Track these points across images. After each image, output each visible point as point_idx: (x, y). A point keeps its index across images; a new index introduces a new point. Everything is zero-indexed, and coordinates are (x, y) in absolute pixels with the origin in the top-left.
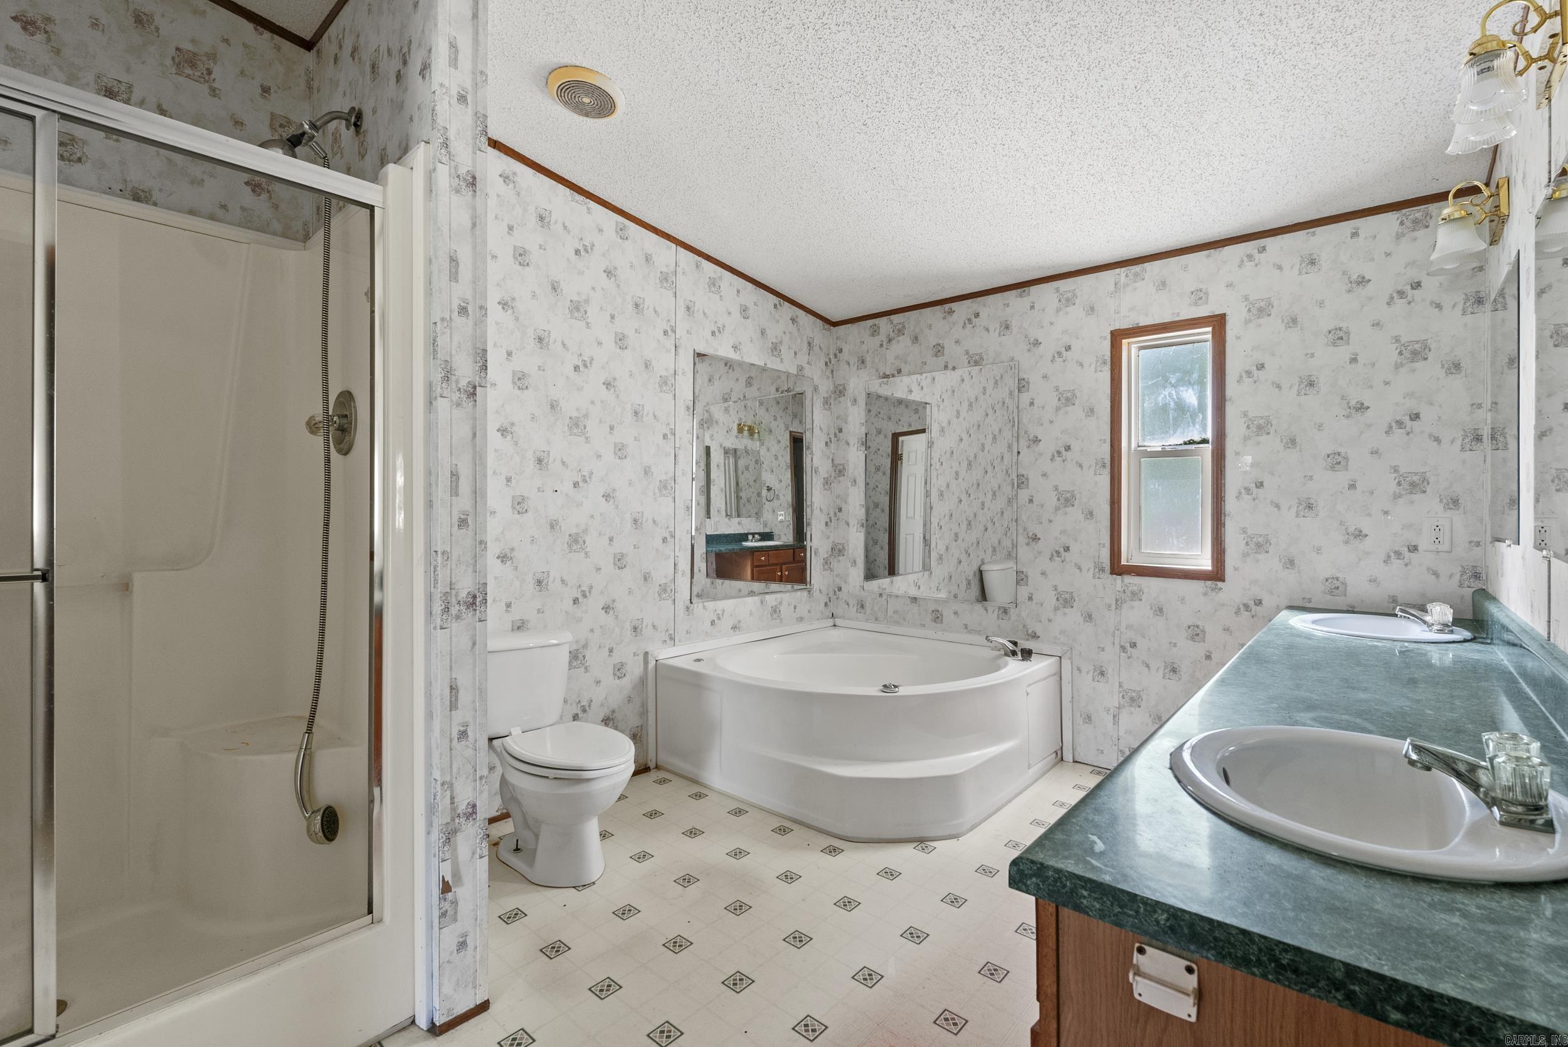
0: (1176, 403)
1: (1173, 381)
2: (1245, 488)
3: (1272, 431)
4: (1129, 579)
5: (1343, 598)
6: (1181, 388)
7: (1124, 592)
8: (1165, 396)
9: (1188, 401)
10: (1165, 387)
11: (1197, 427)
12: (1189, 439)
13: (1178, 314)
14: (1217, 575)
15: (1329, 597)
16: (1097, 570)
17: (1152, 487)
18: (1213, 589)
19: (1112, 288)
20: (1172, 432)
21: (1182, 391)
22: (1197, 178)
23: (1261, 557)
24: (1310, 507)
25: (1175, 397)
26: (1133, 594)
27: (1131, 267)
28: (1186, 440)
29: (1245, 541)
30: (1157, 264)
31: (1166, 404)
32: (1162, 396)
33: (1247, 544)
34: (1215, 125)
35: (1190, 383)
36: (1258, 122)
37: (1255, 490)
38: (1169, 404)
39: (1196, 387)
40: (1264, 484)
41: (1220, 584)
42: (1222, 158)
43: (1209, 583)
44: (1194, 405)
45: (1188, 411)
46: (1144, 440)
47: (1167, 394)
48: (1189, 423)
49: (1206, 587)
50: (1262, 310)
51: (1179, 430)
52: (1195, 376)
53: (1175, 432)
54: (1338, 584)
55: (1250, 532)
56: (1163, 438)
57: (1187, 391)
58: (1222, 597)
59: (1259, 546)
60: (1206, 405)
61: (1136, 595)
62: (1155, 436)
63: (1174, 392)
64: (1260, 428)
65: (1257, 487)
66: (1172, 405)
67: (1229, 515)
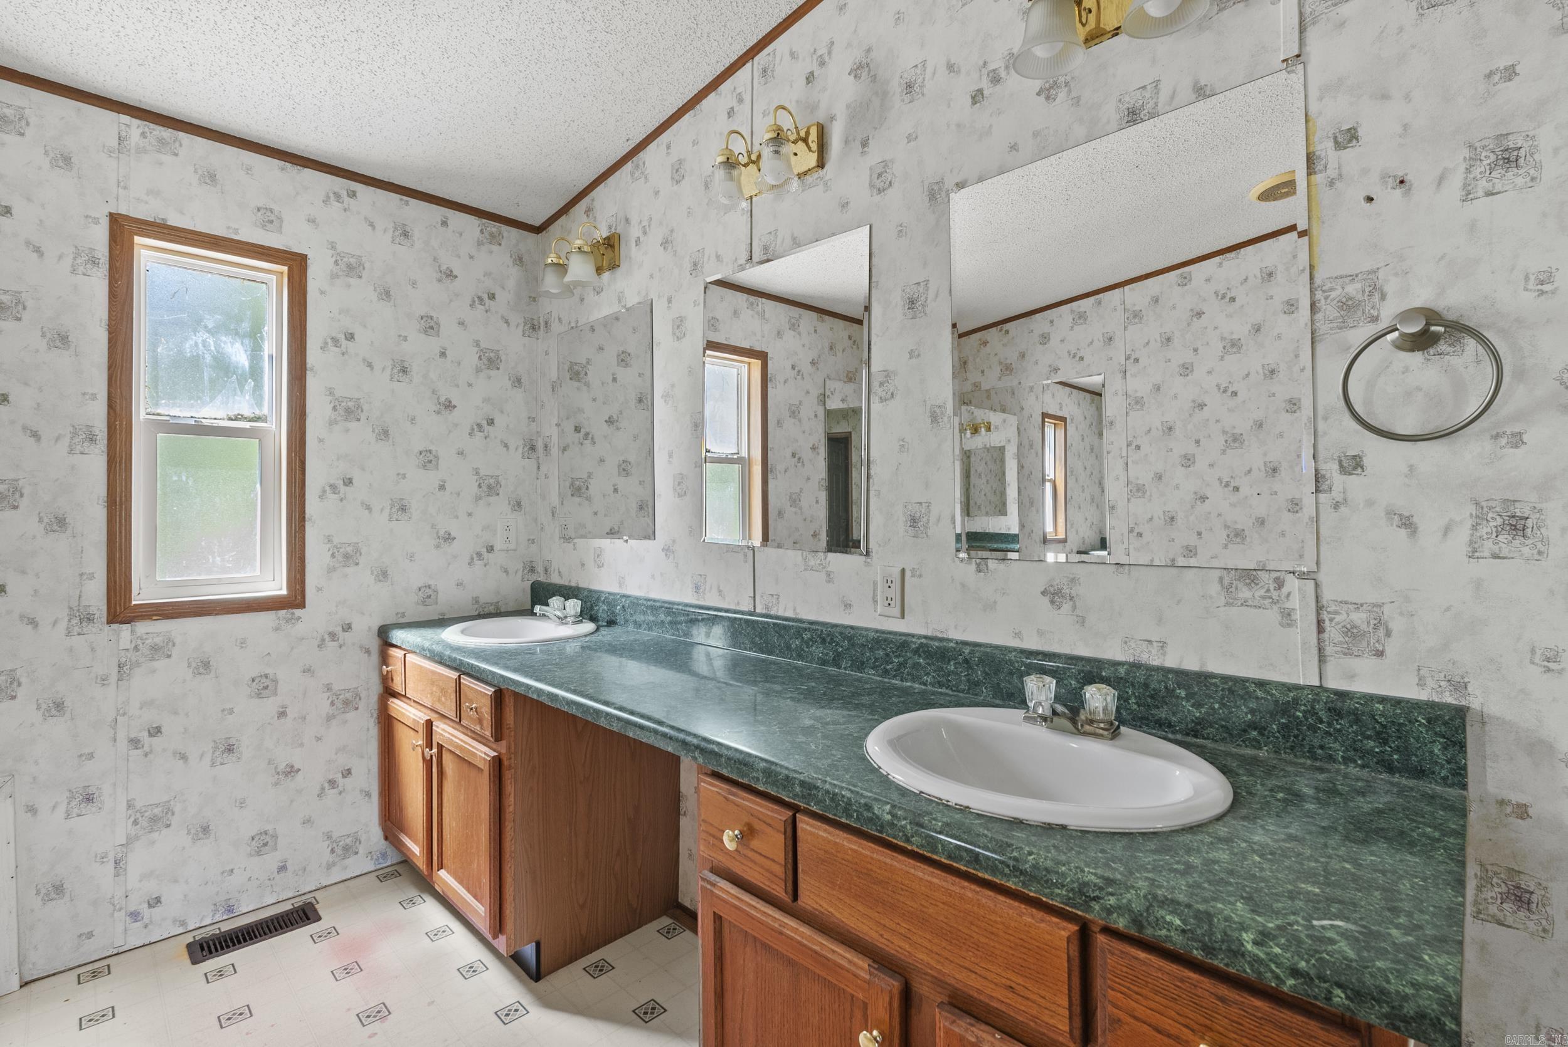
0: (215, 358)
1: (210, 325)
2: (331, 486)
3: (363, 417)
4: (143, 627)
5: (434, 606)
6: (224, 338)
7: (136, 648)
8: (196, 344)
9: (234, 359)
10: (195, 331)
11: (247, 397)
12: (236, 413)
13: (236, 231)
14: (295, 599)
15: (422, 608)
16: (75, 621)
17: (175, 478)
18: (288, 621)
19: (114, 143)
20: (208, 399)
21: (225, 343)
22: (354, 63)
23: (350, 570)
24: (403, 509)
25: (213, 348)
26: (155, 649)
27: (152, 126)
28: (231, 414)
29: (331, 552)
30: (200, 142)
31: (198, 355)
32: (192, 342)
33: (333, 556)
34: (435, 18)
35: (237, 334)
36: (472, 50)
37: (342, 488)
38: (204, 358)
39: (246, 341)
40: (354, 481)
41: (298, 612)
42: (403, 61)
43: (282, 613)
44: (243, 367)
45: (234, 373)
46: (157, 405)
47: (200, 341)
48: (235, 390)
49: (279, 618)
50: (352, 268)
51: (219, 398)
52: (246, 326)
53: (212, 399)
54: (430, 592)
55: (336, 541)
56: (192, 406)
57: (232, 344)
58: (300, 628)
59: (348, 557)
60: (262, 369)
61: (160, 651)
62: (178, 401)
63: (211, 341)
64: (350, 411)
65: (345, 484)
66: (208, 358)
67: (310, 519)
